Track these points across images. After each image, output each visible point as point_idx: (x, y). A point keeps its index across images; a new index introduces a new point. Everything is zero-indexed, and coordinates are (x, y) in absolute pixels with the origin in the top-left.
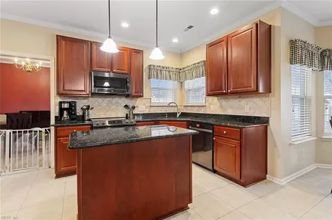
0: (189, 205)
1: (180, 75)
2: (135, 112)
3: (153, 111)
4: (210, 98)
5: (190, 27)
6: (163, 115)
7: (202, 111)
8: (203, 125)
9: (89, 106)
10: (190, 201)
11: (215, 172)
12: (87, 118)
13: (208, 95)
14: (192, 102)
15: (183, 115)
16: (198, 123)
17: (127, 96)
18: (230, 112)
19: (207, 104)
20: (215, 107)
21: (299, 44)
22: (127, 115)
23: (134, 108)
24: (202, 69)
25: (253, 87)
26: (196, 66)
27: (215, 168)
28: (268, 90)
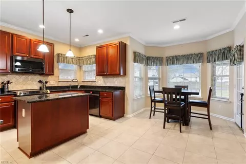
0: (87, 130)
1: (79, 61)
2: (47, 85)
3: (60, 84)
4: (98, 77)
5: (87, 35)
6: (68, 87)
7: (94, 84)
8: (94, 92)
9: (9, 81)
10: (88, 128)
11: (100, 116)
12: (6, 90)
13: (97, 75)
14: (87, 79)
15: (82, 87)
16: (91, 91)
17: (42, 74)
18: (108, 85)
19: (97, 80)
20: (101, 82)
21: (137, 54)
22: (41, 87)
23: (46, 82)
24: (93, 60)
25: (118, 72)
26: (90, 57)
27: (101, 114)
28: (125, 74)
